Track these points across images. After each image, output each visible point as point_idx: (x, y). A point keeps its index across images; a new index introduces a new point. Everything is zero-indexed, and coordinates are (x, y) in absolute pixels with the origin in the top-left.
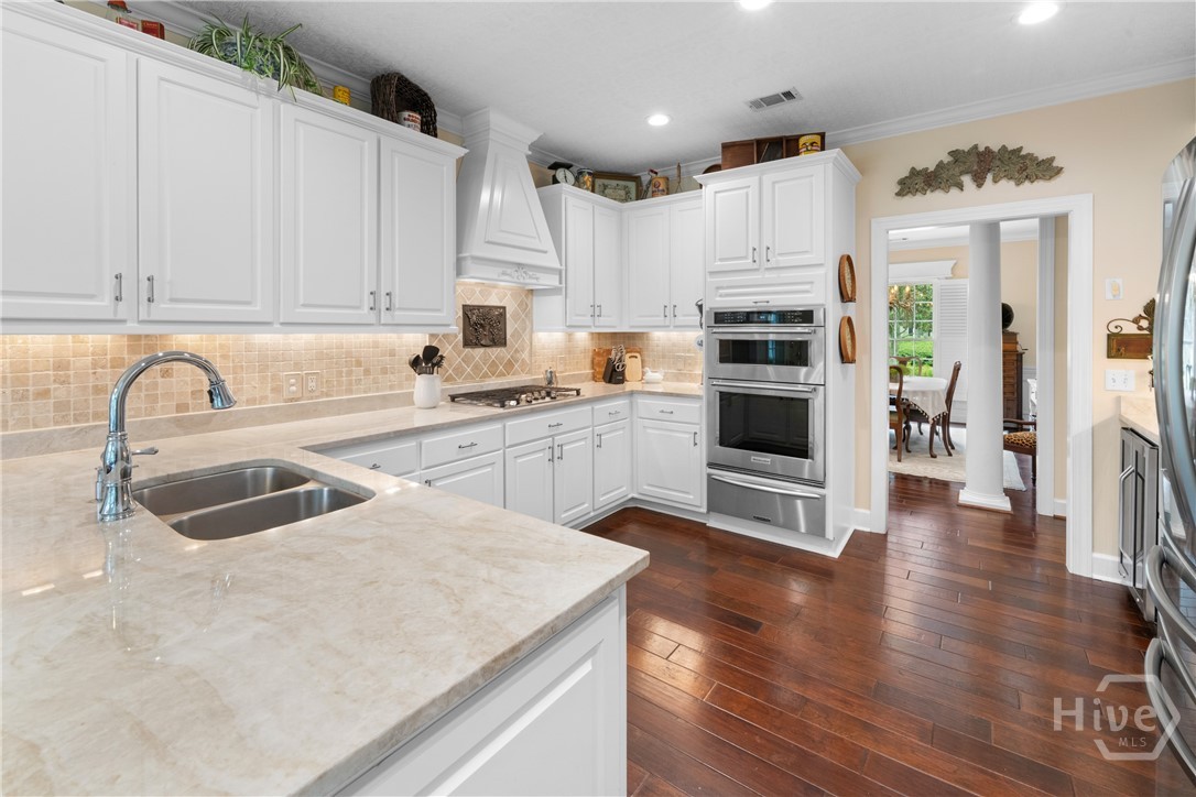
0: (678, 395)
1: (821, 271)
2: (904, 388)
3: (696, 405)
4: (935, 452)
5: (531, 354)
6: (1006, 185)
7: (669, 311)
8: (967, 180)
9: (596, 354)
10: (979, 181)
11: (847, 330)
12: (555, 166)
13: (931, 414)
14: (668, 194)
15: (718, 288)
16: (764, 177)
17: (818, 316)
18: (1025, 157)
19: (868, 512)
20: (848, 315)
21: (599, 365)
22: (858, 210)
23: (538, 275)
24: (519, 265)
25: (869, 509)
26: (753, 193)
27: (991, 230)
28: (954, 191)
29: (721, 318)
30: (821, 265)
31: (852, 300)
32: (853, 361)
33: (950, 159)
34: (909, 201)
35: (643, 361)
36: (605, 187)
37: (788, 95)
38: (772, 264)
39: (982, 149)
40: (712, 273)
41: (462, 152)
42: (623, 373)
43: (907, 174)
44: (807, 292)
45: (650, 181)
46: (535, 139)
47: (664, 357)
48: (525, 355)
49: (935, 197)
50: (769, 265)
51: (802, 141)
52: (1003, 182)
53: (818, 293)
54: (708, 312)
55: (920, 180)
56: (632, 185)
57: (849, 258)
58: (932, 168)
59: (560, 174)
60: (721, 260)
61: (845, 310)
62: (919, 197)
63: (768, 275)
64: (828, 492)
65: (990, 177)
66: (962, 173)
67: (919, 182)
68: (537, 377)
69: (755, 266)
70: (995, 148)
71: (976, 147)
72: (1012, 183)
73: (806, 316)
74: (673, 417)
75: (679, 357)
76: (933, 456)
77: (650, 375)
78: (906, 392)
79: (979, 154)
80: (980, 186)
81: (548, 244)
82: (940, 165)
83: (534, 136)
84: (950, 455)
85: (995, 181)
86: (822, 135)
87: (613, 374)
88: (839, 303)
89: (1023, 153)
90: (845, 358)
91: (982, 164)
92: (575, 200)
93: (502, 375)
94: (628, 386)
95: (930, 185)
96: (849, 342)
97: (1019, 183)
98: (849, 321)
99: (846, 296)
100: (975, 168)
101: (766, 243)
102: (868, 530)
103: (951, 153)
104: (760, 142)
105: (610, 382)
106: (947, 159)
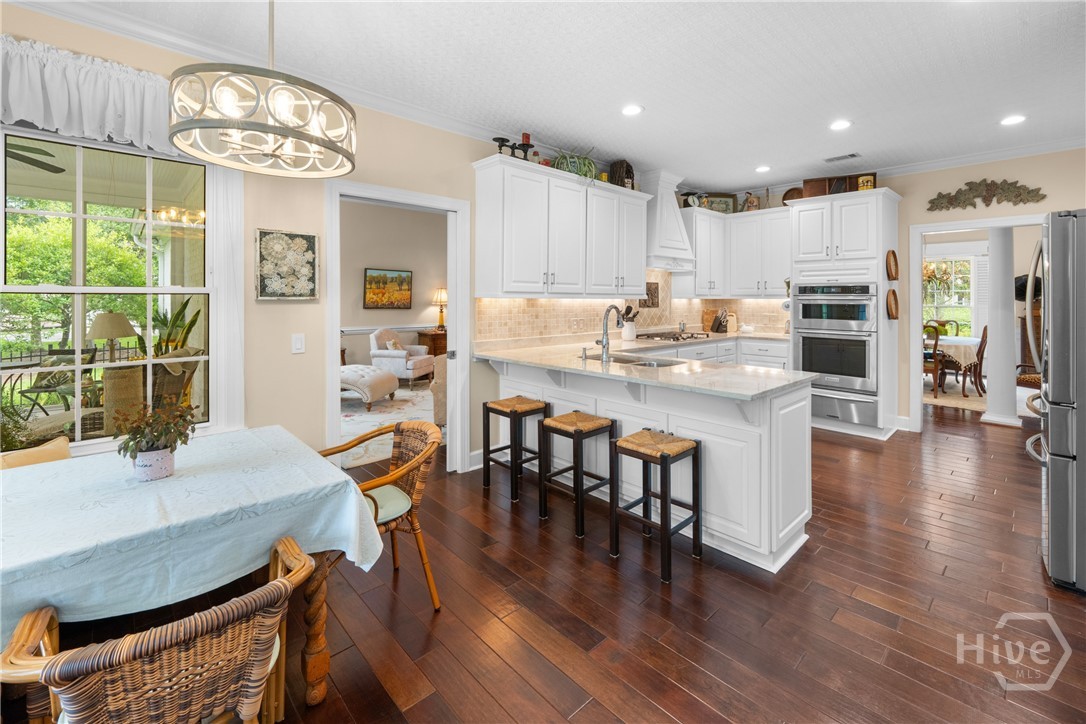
0: (771, 339)
1: (875, 262)
2: (939, 343)
3: (784, 345)
4: (967, 393)
5: (670, 313)
6: (1007, 205)
7: (762, 286)
8: (978, 201)
9: (705, 313)
10: (987, 202)
11: (892, 298)
12: (688, 194)
13: (964, 363)
14: (759, 209)
15: (801, 271)
16: (835, 203)
17: (872, 290)
18: (1020, 187)
19: (907, 418)
20: (893, 288)
21: (707, 320)
22: (900, 220)
23: (684, 264)
24: (675, 259)
25: (909, 416)
26: (827, 213)
27: (1007, 233)
28: (970, 208)
29: (804, 290)
30: (874, 258)
31: (896, 279)
32: (896, 318)
33: (966, 188)
34: (937, 213)
35: (737, 319)
36: (712, 203)
37: (853, 156)
38: (841, 256)
39: (989, 182)
40: (796, 262)
41: (650, 197)
42: (726, 326)
43: (935, 196)
44: (865, 274)
45: (747, 200)
46: (680, 181)
47: (753, 315)
48: (667, 313)
49: (956, 212)
50: (837, 257)
51: (861, 180)
52: (1005, 203)
53: (872, 273)
54: (794, 287)
55: (945, 201)
56: (730, 201)
57: (893, 253)
58: (953, 193)
59: (690, 199)
60: (804, 254)
61: (891, 286)
62: (944, 211)
63: (837, 263)
64: (880, 399)
65: (995, 199)
66: (975, 197)
67: (943, 202)
68: (675, 327)
69: (828, 258)
70: (999, 181)
71: (985, 180)
72: (1011, 204)
73: (864, 290)
74: (768, 353)
75: (766, 316)
76: (966, 396)
77: (745, 328)
78: (941, 346)
79: (987, 185)
80: (988, 205)
81: (687, 245)
82: (959, 192)
83: (680, 180)
84: (981, 396)
85: (999, 202)
86: (874, 175)
87: (719, 326)
88: (887, 281)
89: (1018, 185)
90: (891, 316)
91: (989, 191)
92: (701, 215)
93: (656, 325)
94: (730, 334)
95: (952, 204)
96: (893, 306)
97: (1015, 204)
98: (894, 292)
99: (891, 277)
100: (984, 193)
101: (836, 243)
102: (907, 430)
103: (967, 184)
104: (830, 180)
105: (717, 331)
106: (964, 188)
